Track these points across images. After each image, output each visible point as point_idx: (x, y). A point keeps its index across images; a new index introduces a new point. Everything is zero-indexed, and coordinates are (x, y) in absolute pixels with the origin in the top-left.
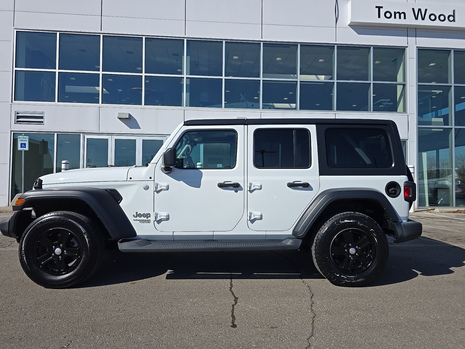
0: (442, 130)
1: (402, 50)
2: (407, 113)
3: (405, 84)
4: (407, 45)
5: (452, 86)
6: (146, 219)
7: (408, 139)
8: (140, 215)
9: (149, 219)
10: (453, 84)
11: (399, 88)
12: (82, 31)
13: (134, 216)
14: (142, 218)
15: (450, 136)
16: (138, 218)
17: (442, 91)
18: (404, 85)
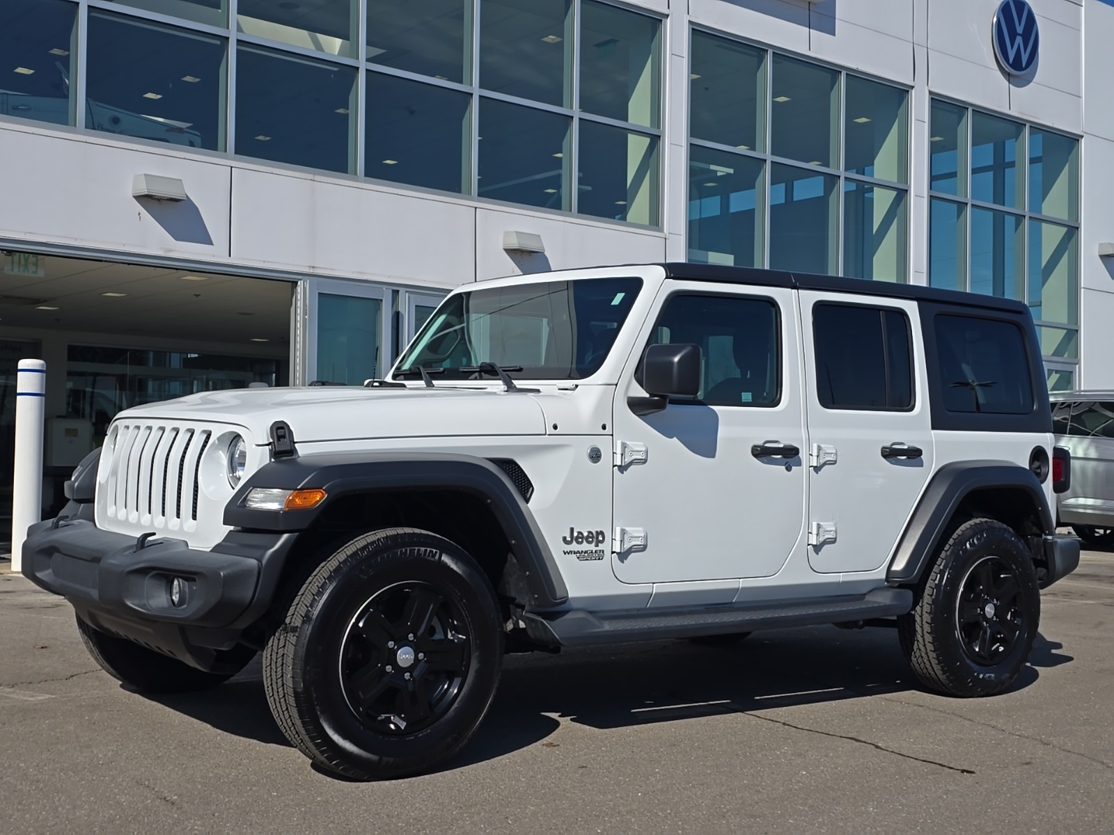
2: (661, 230)
3: (660, 137)
4: (666, 11)
5: (765, 160)
6: (594, 549)
8: (580, 538)
9: (601, 547)
10: (769, 157)
11: (636, 148)
13: (564, 539)
14: (585, 546)
16: (575, 547)
18: (655, 140)
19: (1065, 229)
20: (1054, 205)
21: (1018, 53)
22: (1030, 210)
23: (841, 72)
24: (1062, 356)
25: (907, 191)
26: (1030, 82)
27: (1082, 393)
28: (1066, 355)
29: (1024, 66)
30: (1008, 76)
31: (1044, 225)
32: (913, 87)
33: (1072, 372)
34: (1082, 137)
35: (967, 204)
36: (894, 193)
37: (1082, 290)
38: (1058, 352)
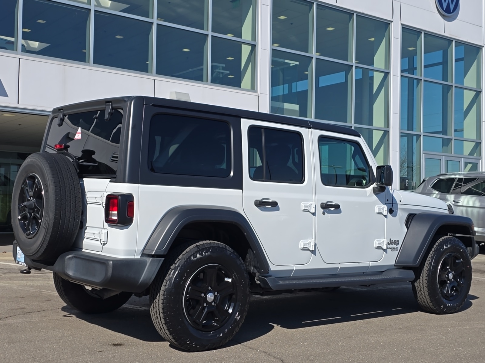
2: (256, 92)
3: (255, 45)
5: (312, 57)
10: (314, 55)
11: (246, 50)
17: (297, 63)
18: (254, 47)
19: (475, 93)
20: (469, 81)
21: (448, 5)
22: (455, 83)
23: (353, 14)
24: (473, 155)
25: (389, 73)
26: (455, 19)
27: (483, 173)
28: (475, 155)
29: (451, 11)
30: (444, 17)
31: (465, 91)
32: (392, 22)
33: (478, 163)
34: (483, 47)
35: (421, 80)
36: (383, 74)
37: (483, 123)
38: (471, 154)
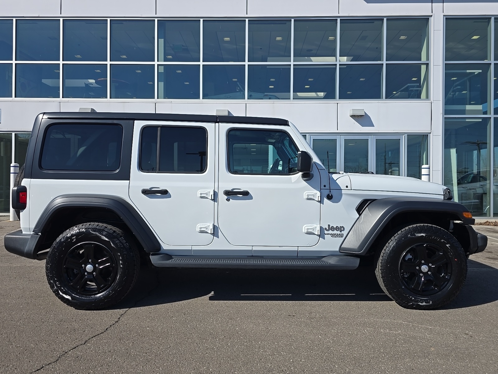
0: (481, 120)
1: (425, 20)
2: (430, 100)
3: (428, 64)
4: (431, 14)
5: (491, 64)
7: (431, 133)
10: (493, 62)
11: (423, 68)
12: (40, 16)
15: (488, 127)
17: (481, 71)
